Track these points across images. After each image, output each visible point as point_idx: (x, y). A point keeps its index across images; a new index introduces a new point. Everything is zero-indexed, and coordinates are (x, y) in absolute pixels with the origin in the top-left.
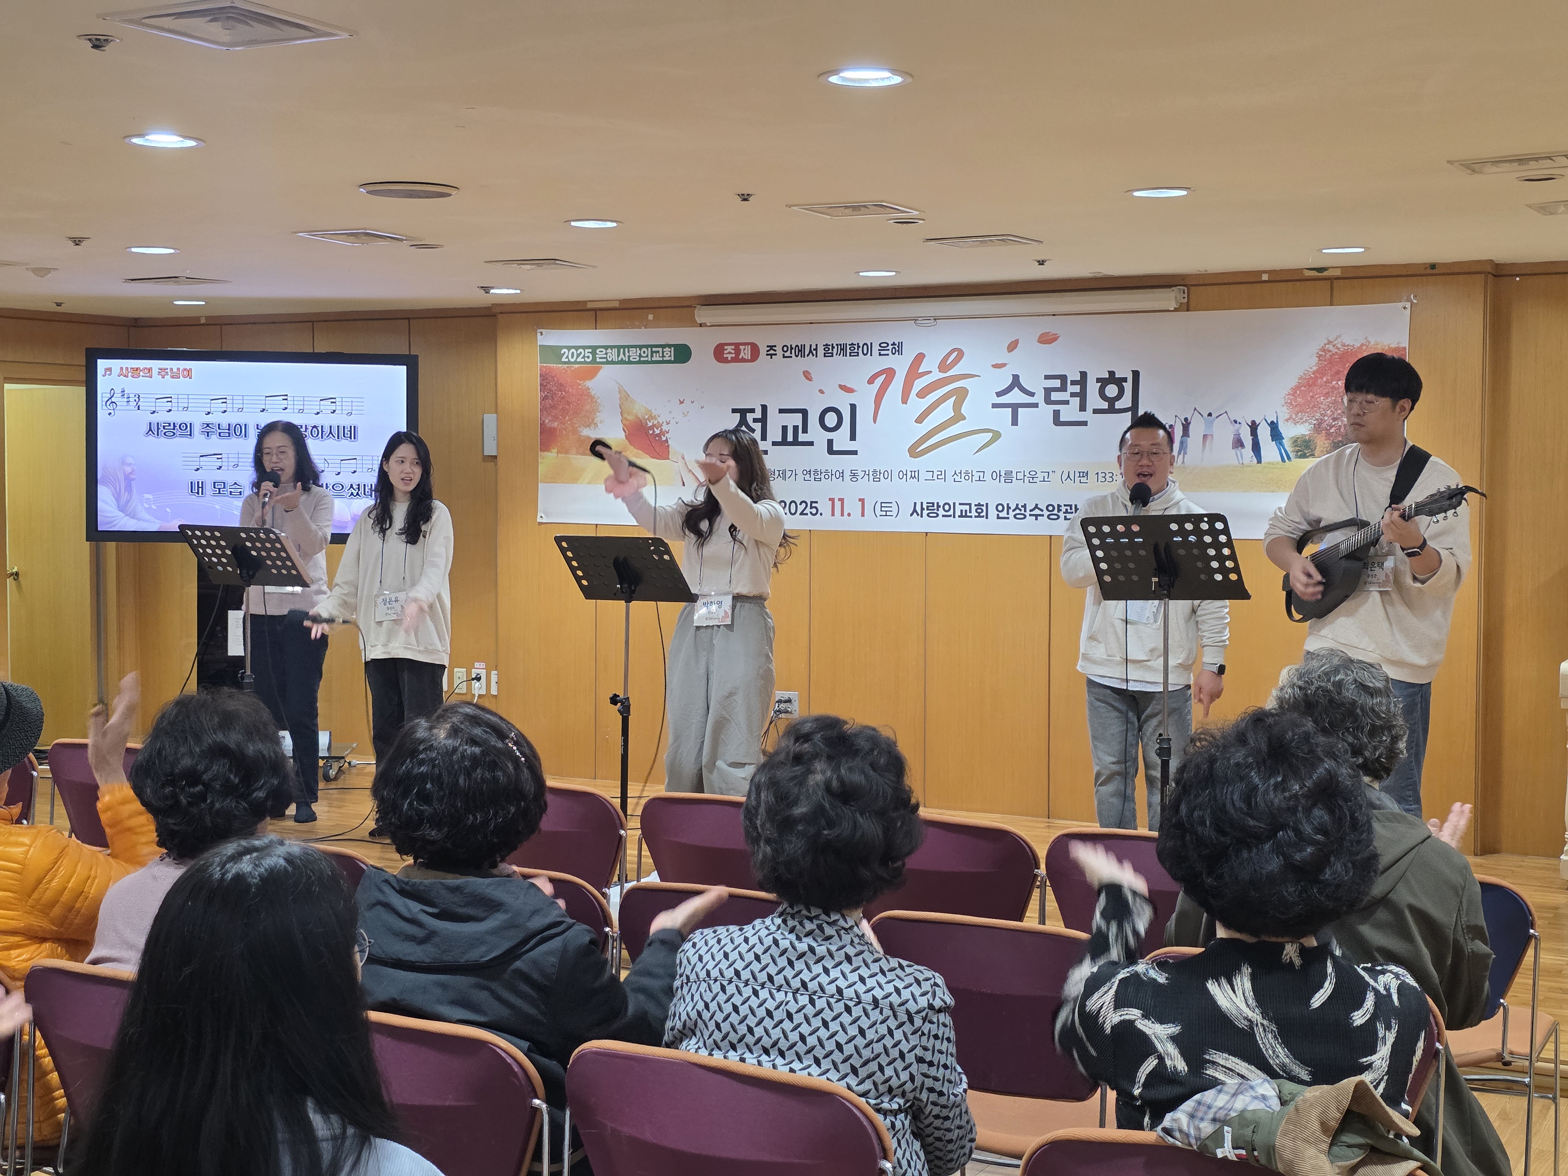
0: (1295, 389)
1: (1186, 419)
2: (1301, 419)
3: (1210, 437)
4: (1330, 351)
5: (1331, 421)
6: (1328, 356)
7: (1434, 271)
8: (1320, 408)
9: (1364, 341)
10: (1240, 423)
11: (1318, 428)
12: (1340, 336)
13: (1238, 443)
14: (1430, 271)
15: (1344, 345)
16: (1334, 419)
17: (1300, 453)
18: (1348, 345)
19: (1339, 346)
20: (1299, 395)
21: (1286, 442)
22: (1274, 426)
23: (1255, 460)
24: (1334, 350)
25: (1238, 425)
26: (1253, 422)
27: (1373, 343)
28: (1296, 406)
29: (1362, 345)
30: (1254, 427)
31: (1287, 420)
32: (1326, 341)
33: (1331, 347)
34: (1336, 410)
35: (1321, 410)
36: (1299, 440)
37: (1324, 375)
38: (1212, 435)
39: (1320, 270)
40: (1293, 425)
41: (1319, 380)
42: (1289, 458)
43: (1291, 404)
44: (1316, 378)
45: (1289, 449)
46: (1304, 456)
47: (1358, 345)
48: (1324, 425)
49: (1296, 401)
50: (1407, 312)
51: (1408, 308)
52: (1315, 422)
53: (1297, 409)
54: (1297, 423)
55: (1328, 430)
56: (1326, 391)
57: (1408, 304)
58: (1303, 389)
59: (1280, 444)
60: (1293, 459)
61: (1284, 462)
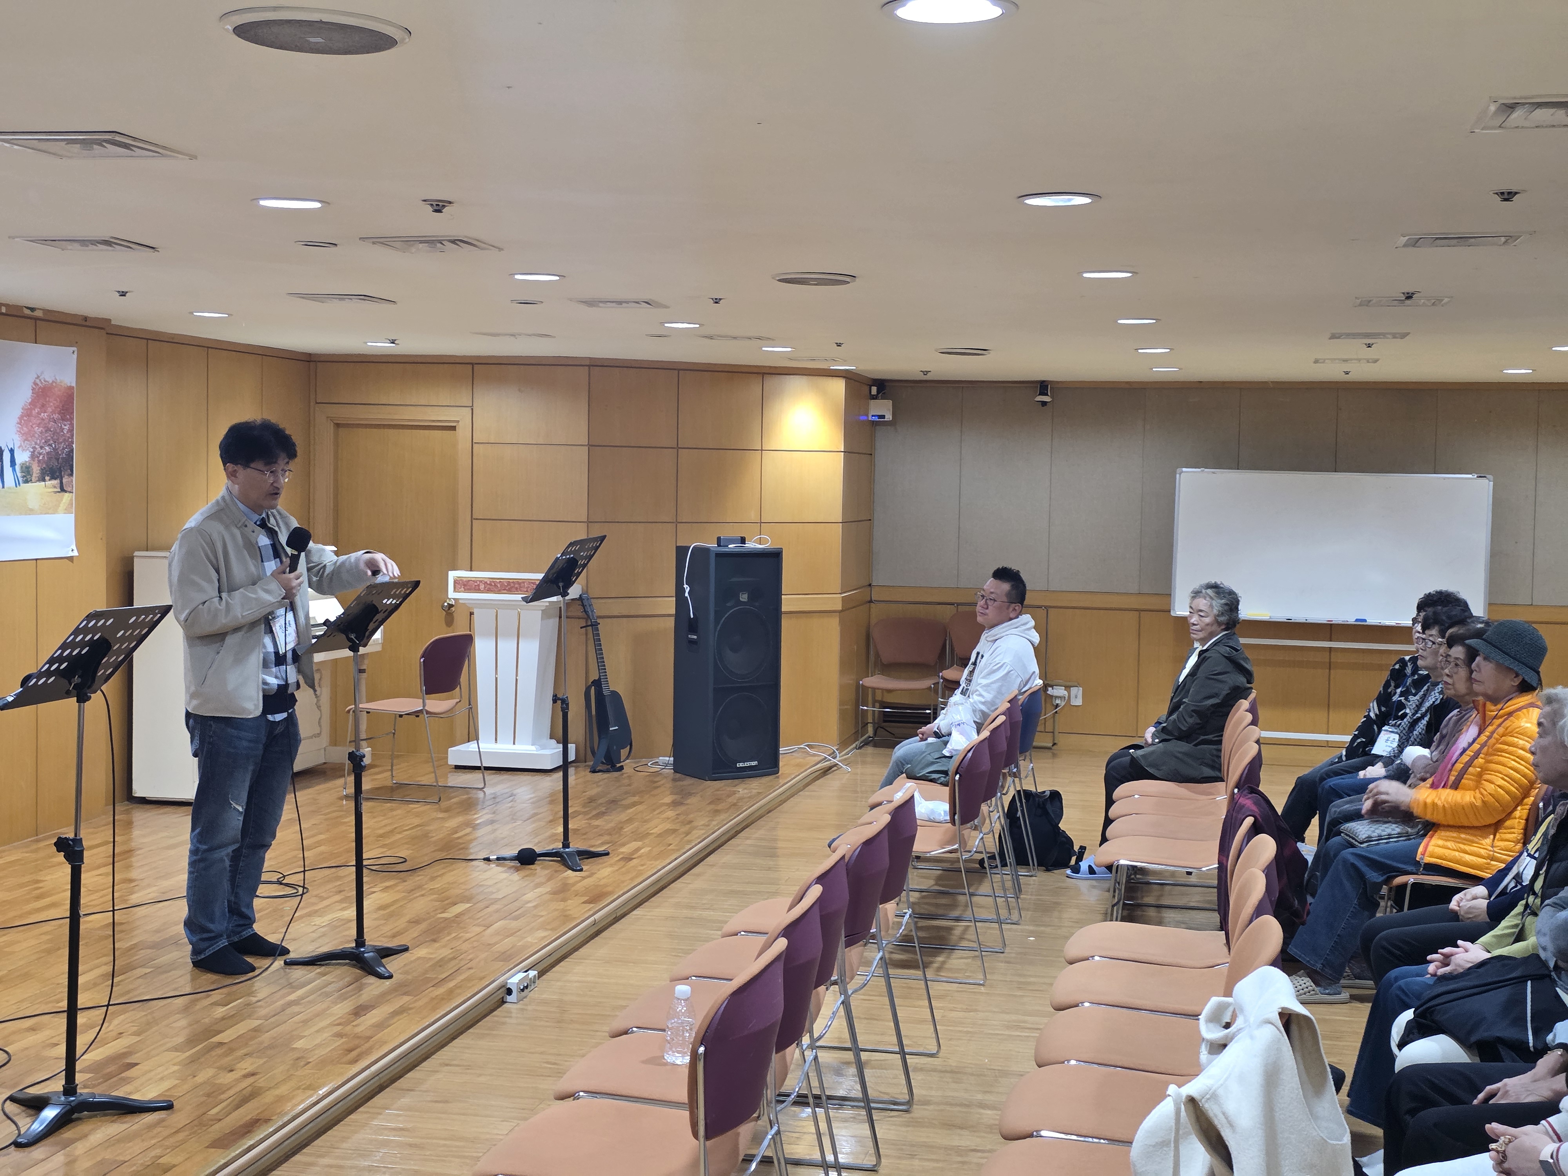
0: (21, 418)
4: (38, 385)
5: (39, 449)
6: (37, 389)
7: (87, 323)
9: (53, 378)
11: (33, 456)
12: (42, 373)
14: (84, 323)
15: (45, 381)
16: (41, 448)
18: (47, 381)
19: (42, 381)
20: (24, 424)
21: (18, 468)
22: (12, 451)
24: (40, 385)
27: (58, 381)
28: (25, 434)
29: (53, 382)
31: (19, 447)
32: (35, 376)
33: (38, 381)
34: (42, 439)
35: (36, 438)
37: (36, 407)
39: (32, 309)
41: (33, 411)
42: (19, 484)
43: (20, 432)
44: (31, 409)
45: (19, 475)
46: (26, 482)
47: (51, 382)
48: (36, 453)
49: (23, 430)
50: (75, 356)
51: (76, 353)
52: (32, 450)
53: (24, 437)
54: (23, 450)
55: (38, 457)
56: (38, 422)
57: (75, 349)
58: (25, 418)
59: (14, 470)
60: (21, 484)
61: (16, 486)
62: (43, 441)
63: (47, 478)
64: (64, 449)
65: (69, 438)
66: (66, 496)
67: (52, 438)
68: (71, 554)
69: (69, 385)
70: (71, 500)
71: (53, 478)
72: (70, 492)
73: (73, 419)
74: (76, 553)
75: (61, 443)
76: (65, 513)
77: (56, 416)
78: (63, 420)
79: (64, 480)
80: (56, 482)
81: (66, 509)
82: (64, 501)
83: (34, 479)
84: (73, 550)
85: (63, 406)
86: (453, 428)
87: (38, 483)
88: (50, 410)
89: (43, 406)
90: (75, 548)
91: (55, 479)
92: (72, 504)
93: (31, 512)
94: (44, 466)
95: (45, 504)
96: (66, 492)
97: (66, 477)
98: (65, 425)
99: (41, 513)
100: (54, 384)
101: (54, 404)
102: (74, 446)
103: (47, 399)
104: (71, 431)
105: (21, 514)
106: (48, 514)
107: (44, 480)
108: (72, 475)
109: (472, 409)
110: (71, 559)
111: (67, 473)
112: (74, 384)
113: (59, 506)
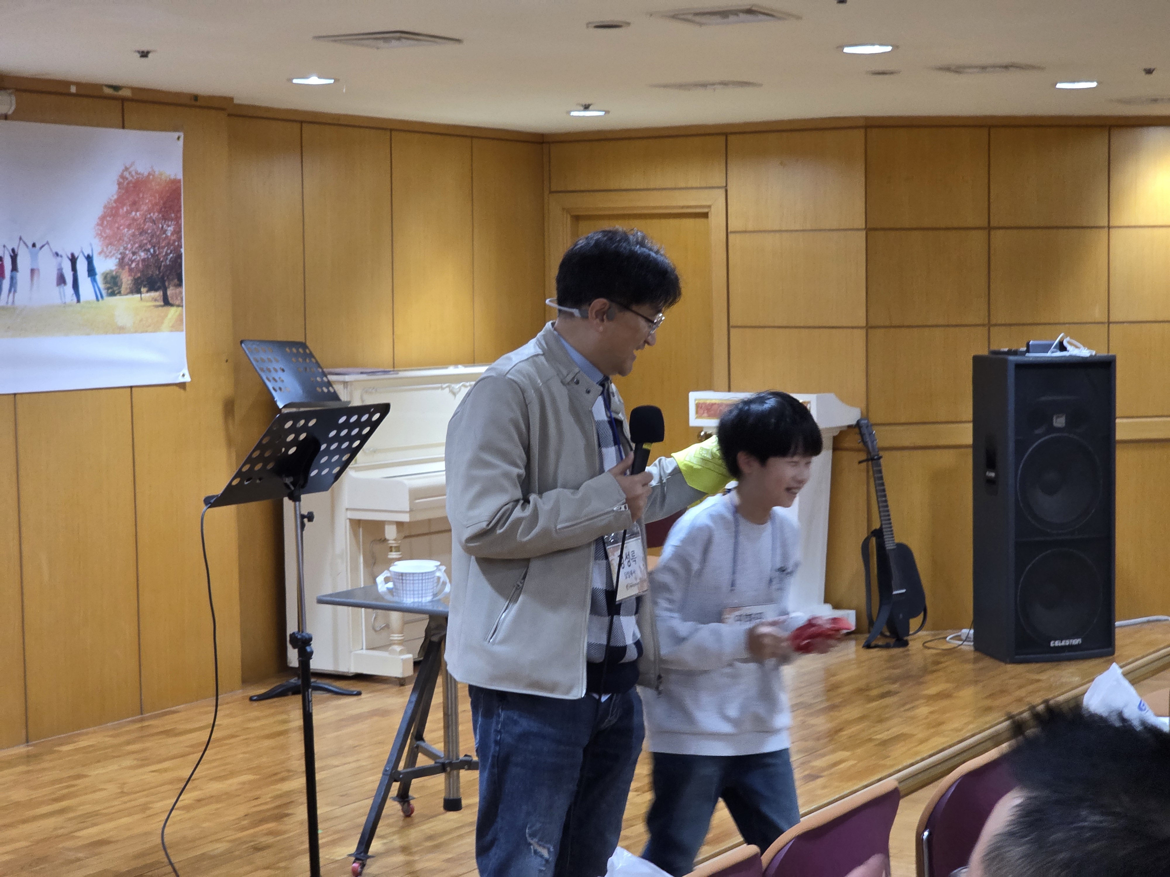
0: (103, 218)
1: (13, 250)
2: (110, 252)
3: (36, 272)
4: (127, 179)
5: (131, 255)
6: (125, 183)
7: (198, 103)
8: (123, 241)
9: (150, 170)
10: (61, 256)
11: (122, 263)
12: (133, 164)
13: (61, 280)
14: (193, 103)
15: (137, 173)
16: (134, 253)
17: (110, 291)
18: (139, 174)
19: (133, 173)
20: (106, 226)
21: (99, 278)
22: (89, 259)
23: (75, 299)
24: (130, 178)
25: (59, 259)
26: (73, 255)
27: (157, 173)
28: (106, 237)
29: (149, 174)
30: (73, 260)
31: (100, 253)
32: (123, 168)
33: (126, 174)
34: (134, 243)
35: (125, 242)
36: (108, 276)
37: (123, 205)
38: (38, 270)
39: (116, 88)
40: (104, 259)
41: (121, 211)
42: (102, 297)
43: (101, 234)
44: (117, 208)
45: (101, 285)
46: (113, 294)
47: (146, 174)
48: (126, 260)
49: (105, 233)
50: (181, 142)
51: (182, 139)
52: (119, 256)
53: (107, 241)
54: (106, 257)
55: (130, 265)
56: (128, 223)
57: (182, 134)
58: (108, 218)
59: (94, 281)
60: (106, 298)
61: (97, 299)
62: (137, 245)
63: (143, 290)
64: (167, 254)
65: (174, 241)
66: (173, 312)
67: (150, 242)
68: (181, 380)
69: (172, 177)
70: (181, 315)
71: (152, 288)
72: (178, 306)
73: (180, 217)
74: (187, 379)
75: (163, 247)
76: (171, 331)
77: (155, 215)
78: (165, 218)
79: (169, 292)
80: (158, 294)
81: (173, 326)
82: (169, 316)
83: (123, 290)
84: (183, 375)
85: (164, 203)
86: (705, 215)
87: (130, 297)
88: (144, 208)
89: (134, 203)
90: (186, 371)
91: (156, 290)
92: (181, 320)
93: (121, 330)
94: (139, 275)
95: (141, 321)
96: (172, 305)
97: (171, 288)
98: (169, 226)
99: (136, 332)
100: (151, 177)
101: (150, 201)
102: (183, 250)
103: (141, 195)
104: (177, 232)
105: (106, 333)
106: (146, 332)
107: (139, 292)
108: (180, 284)
109: (726, 191)
110: (182, 385)
111: (173, 283)
112: (180, 176)
113: (162, 323)
